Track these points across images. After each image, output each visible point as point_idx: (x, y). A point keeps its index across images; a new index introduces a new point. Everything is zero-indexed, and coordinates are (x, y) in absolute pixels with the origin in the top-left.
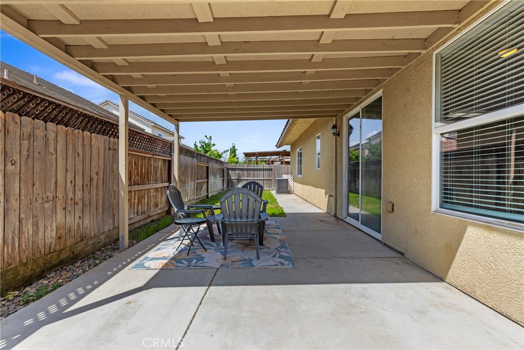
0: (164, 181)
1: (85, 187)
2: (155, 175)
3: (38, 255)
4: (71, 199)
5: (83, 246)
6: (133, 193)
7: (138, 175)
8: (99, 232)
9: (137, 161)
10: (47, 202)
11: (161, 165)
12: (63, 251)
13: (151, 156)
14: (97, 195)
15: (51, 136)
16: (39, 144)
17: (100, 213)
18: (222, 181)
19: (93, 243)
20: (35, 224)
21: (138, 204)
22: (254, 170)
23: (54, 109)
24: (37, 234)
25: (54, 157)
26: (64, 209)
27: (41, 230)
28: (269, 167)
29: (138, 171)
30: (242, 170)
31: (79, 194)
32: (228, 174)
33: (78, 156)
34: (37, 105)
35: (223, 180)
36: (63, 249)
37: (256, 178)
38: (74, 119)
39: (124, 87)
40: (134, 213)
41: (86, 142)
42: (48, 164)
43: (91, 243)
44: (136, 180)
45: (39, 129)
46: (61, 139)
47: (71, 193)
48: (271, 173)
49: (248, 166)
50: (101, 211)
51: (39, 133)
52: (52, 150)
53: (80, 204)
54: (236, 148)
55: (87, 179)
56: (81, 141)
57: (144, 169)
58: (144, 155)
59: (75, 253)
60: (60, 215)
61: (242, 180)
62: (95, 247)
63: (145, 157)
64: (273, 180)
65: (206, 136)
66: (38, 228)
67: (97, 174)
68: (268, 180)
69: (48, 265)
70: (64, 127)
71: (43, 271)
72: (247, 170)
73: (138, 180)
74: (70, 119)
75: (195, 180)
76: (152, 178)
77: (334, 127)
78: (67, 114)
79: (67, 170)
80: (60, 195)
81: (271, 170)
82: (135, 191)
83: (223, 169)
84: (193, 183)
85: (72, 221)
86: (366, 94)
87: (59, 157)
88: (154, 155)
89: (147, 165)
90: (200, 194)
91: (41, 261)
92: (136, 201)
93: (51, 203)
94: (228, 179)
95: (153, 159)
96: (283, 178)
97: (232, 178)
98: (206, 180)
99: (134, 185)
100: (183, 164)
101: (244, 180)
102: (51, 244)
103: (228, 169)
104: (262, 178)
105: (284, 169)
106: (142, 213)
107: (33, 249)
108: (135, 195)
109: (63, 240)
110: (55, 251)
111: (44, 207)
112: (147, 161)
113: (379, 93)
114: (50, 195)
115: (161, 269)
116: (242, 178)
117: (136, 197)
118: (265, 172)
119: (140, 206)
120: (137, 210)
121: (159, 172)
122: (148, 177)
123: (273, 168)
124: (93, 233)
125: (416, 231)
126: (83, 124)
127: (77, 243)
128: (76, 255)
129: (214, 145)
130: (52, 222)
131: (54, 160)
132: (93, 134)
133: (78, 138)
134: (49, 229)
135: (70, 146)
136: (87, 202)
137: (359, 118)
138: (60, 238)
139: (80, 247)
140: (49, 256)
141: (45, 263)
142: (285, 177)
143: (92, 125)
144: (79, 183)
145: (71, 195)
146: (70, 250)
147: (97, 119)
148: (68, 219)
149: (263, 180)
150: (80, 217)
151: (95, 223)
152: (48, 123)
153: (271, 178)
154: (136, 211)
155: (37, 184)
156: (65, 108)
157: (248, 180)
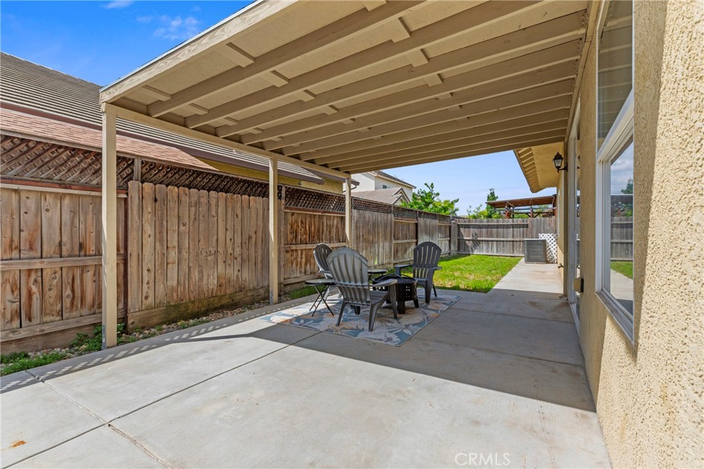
0: (341, 240)
1: (243, 243)
2: (328, 234)
3: (202, 297)
4: (231, 254)
5: (242, 296)
6: (299, 252)
7: (305, 233)
8: (258, 285)
9: (304, 220)
10: (210, 255)
11: (337, 222)
12: (224, 297)
13: (320, 214)
14: (256, 252)
15: (213, 202)
16: (203, 209)
17: (259, 268)
18: (447, 242)
19: (252, 295)
20: (201, 272)
21: (306, 264)
22: (498, 227)
23: (216, 180)
24: (202, 280)
25: (216, 218)
26: (224, 262)
27: (205, 277)
28: (523, 221)
29: (306, 230)
30: (480, 227)
31: (238, 251)
32: (459, 234)
33: (237, 217)
34: (203, 178)
35: (450, 241)
36: (223, 296)
37: (502, 239)
38: (234, 186)
39: (271, 151)
40: (301, 272)
41: (244, 205)
42: (211, 225)
43: (249, 294)
44: (303, 239)
45: (203, 197)
46: (221, 204)
47: (230, 249)
48: (527, 231)
49: (488, 221)
50: (259, 266)
51: (204, 200)
52: (214, 213)
53: (239, 259)
54: (496, 196)
55: (246, 238)
56: (239, 204)
57: (313, 228)
58: (311, 213)
59: (234, 301)
60: (221, 267)
61: (480, 241)
62: (254, 299)
63: (315, 215)
65: (426, 184)
66: (203, 276)
67: (255, 233)
68: (520, 241)
69: (211, 307)
70: (224, 194)
71: (207, 310)
72: (487, 227)
73: (305, 239)
74: (231, 186)
75: (391, 239)
76: (324, 237)
77: (558, 157)
78: (228, 182)
79: (226, 229)
80: (221, 250)
81: (527, 226)
82: (302, 250)
83: (450, 227)
84: (387, 244)
85: (232, 272)
87: (219, 220)
88: (325, 212)
89: (317, 223)
90: (403, 257)
91: (205, 302)
92: (304, 260)
93: (213, 256)
94: (459, 240)
95: (325, 217)
97: (465, 238)
98: (415, 241)
99: (301, 244)
100: (369, 222)
101: (482, 241)
102: (213, 289)
103: (459, 226)
104: (511, 239)
105: (550, 225)
106: (311, 273)
107: (199, 291)
108: (302, 254)
109: (223, 288)
110: (216, 296)
111: (207, 259)
112: (317, 219)
114: (213, 250)
115: (278, 324)
116: (479, 239)
117: (304, 256)
118: (515, 229)
119: (308, 266)
120: (305, 270)
121: (334, 230)
122: (319, 236)
123: (528, 223)
124: (251, 286)
126: (244, 188)
127: (236, 292)
128: (235, 303)
129: (438, 194)
130: (214, 272)
131: (216, 221)
132: (251, 197)
133: (237, 201)
134: (212, 277)
135: (230, 209)
136: (245, 257)
138: (221, 286)
139: (239, 297)
140: (212, 299)
141: (209, 305)
142: (542, 237)
143: (251, 189)
144: (238, 241)
145: (230, 251)
146: (230, 298)
147: (257, 183)
148: (228, 271)
149: (513, 241)
150: (239, 271)
151: (254, 277)
152: (211, 192)
154: (303, 270)
155: (202, 240)
156: (227, 177)
157: (488, 241)
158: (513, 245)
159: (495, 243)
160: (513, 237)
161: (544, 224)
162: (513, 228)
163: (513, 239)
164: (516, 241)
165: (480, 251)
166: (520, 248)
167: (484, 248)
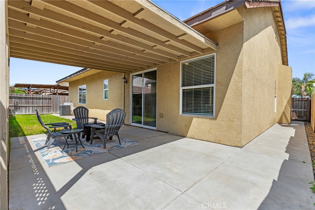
22: (33, 98)
30: (20, 98)
37: (35, 105)
48: (50, 101)
49: (26, 95)
64: (52, 106)
68: (47, 106)
72: (26, 98)
77: (125, 78)
81: (50, 99)
86: (148, 67)
96: (64, 105)
101: (22, 106)
104: (41, 105)
105: (62, 99)
113: (155, 69)
116: (19, 105)
118: (44, 100)
123: (51, 97)
125: (174, 123)
137: (142, 77)
142: (66, 104)
149: (42, 106)
153: (49, 105)
157: (26, 106)
158: (42, 109)
159: (31, 107)
160: (42, 104)
161: (59, 98)
162: (42, 99)
163: (42, 105)
164: (44, 106)
165: (19, 113)
166: (46, 110)
167: (23, 111)
